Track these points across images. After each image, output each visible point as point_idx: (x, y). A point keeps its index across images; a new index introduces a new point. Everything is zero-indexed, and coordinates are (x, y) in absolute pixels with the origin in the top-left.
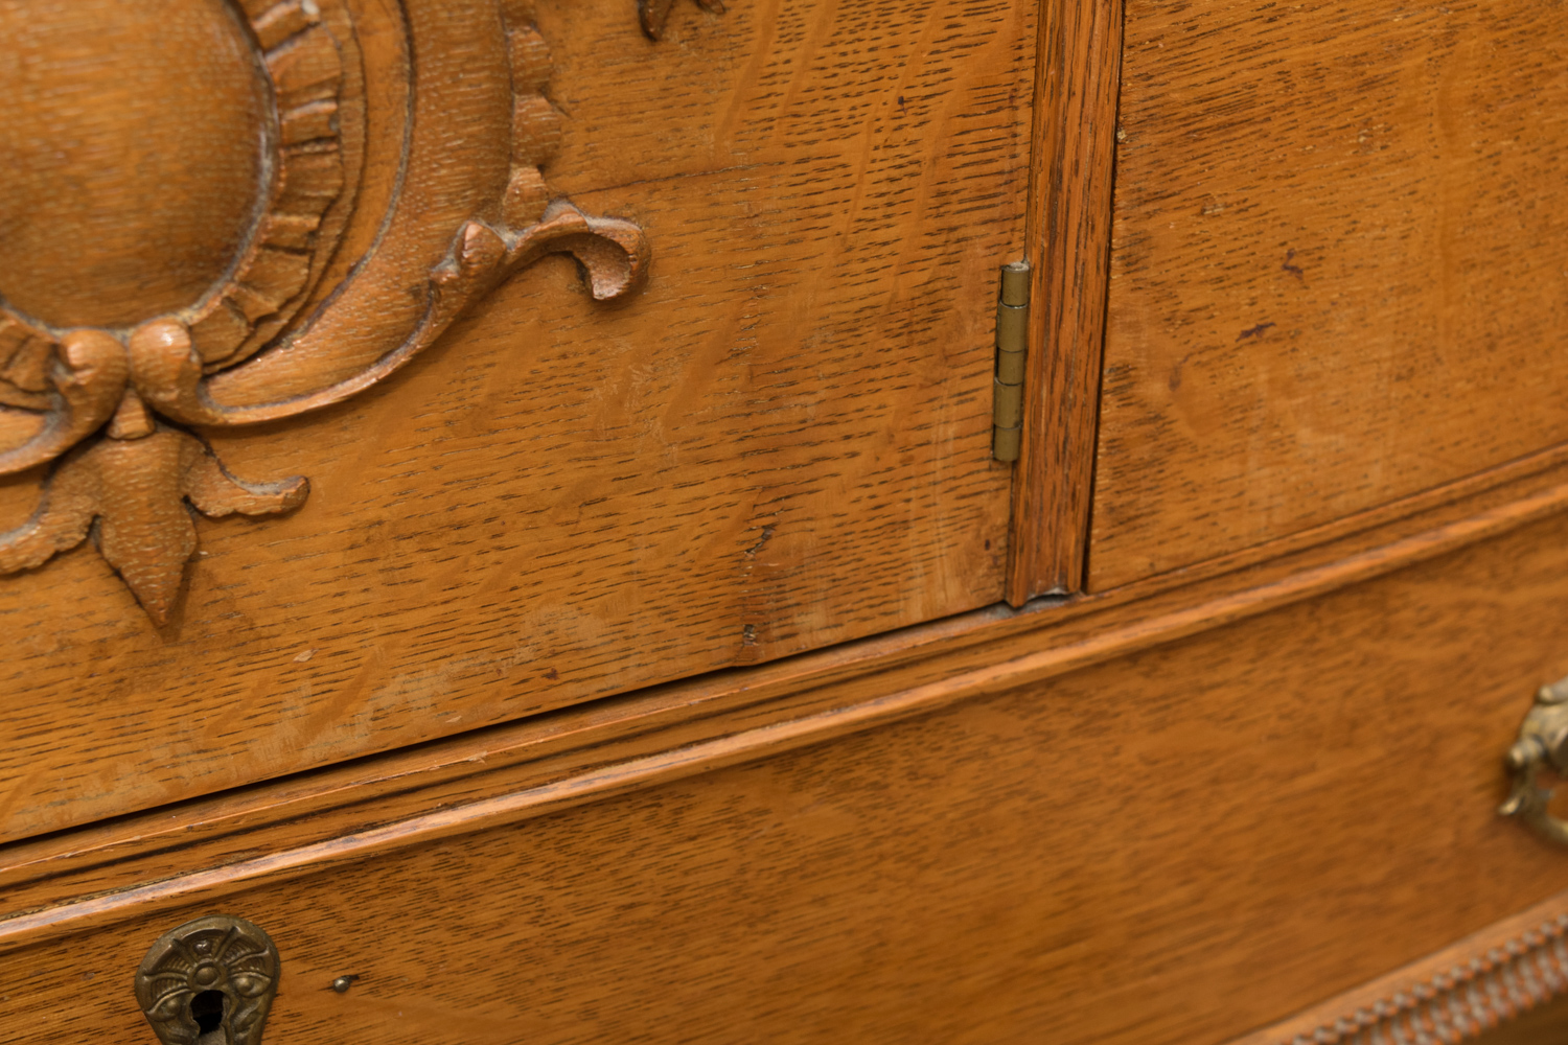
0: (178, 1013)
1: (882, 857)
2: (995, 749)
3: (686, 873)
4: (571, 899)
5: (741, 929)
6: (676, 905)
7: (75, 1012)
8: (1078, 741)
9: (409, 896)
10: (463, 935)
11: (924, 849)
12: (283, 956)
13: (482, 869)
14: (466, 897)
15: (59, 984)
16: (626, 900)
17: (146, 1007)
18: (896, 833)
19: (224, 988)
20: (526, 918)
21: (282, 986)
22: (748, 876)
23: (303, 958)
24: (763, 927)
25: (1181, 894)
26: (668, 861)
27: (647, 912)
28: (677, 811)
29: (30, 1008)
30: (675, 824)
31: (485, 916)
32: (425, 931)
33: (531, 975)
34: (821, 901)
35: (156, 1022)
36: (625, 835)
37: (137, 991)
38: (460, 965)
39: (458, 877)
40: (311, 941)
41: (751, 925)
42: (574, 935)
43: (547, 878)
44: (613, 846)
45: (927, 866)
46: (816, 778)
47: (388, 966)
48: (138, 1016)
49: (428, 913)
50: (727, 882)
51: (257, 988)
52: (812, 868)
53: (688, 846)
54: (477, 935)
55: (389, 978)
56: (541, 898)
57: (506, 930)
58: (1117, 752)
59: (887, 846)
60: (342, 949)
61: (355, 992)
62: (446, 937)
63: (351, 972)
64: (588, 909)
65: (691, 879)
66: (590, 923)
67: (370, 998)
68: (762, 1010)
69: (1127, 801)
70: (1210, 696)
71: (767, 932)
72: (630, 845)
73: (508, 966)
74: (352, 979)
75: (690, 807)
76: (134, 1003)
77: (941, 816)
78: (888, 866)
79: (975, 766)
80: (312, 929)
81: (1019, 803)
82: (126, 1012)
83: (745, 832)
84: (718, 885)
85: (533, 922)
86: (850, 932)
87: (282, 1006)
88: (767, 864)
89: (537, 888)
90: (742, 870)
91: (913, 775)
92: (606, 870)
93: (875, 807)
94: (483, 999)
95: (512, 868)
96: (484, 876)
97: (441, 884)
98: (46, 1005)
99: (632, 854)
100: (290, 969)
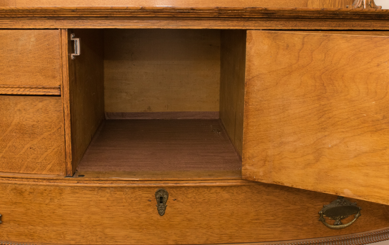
0: (158, 198)
1: (233, 202)
2: (247, 192)
3: (211, 197)
4: (198, 197)
5: (217, 206)
6: (209, 201)
7: (149, 195)
8: (257, 194)
9: (182, 192)
10: (187, 198)
11: (238, 202)
12: (169, 195)
13: (189, 191)
14: (187, 194)
15: (148, 192)
16: (204, 199)
17: (156, 196)
18: (235, 199)
19: (163, 197)
20: (193, 198)
21: (169, 198)
22: (218, 200)
23: (171, 196)
24: (219, 206)
25: (272, 218)
26: (209, 196)
27: (206, 201)
28: (210, 190)
29: (145, 194)
30: (210, 191)
31: (189, 196)
32: (183, 196)
33: (193, 205)
34: (226, 205)
35: (156, 198)
36: (204, 191)
37: (155, 195)
38: (186, 201)
39: (187, 191)
40: (172, 194)
41: (218, 206)
42: (198, 201)
43: (196, 194)
44: (203, 192)
45: (239, 205)
46: (226, 190)
47: (179, 199)
48: (155, 197)
49: (183, 194)
50: (215, 200)
51: (166, 197)
52: (225, 201)
53: (211, 194)
54: (188, 198)
55: (179, 201)
56: (195, 196)
57: (191, 198)
58: (262, 197)
59: (234, 201)
60: (175, 196)
61: (175, 201)
62: (185, 197)
63: (175, 199)
64: (200, 199)
65: (211, 198)
66: (200, 200)
67: (177, 202)
68: (219, 217)
69: (264, 203)
70: (274, 193)
71: (220, 207)
72: (205, 192)
73: (191, 203)
74: (175, 200)
75: (211, 190)
76: (155, 196)
77: (240, 199)
78: (234, 203)
79: (244, 194)
80: (172, 193)
81: (250, 200)
82: (154, 197)
83: (217, 194)
84: (214, 200)
85: (194, 198)
86: (229, 210)
87: (168, 200)
88: (220, 199)
89: (195, 195)
90: (217, 199)
91: (237, 193)
92: (202, 195)
93: (232, 196)
94: (188, 206)
95: (192, 192)
96: (189, 192)
97: (185, 191)
98: (147, 194)
99: (205, 194)
100: (169, 197)
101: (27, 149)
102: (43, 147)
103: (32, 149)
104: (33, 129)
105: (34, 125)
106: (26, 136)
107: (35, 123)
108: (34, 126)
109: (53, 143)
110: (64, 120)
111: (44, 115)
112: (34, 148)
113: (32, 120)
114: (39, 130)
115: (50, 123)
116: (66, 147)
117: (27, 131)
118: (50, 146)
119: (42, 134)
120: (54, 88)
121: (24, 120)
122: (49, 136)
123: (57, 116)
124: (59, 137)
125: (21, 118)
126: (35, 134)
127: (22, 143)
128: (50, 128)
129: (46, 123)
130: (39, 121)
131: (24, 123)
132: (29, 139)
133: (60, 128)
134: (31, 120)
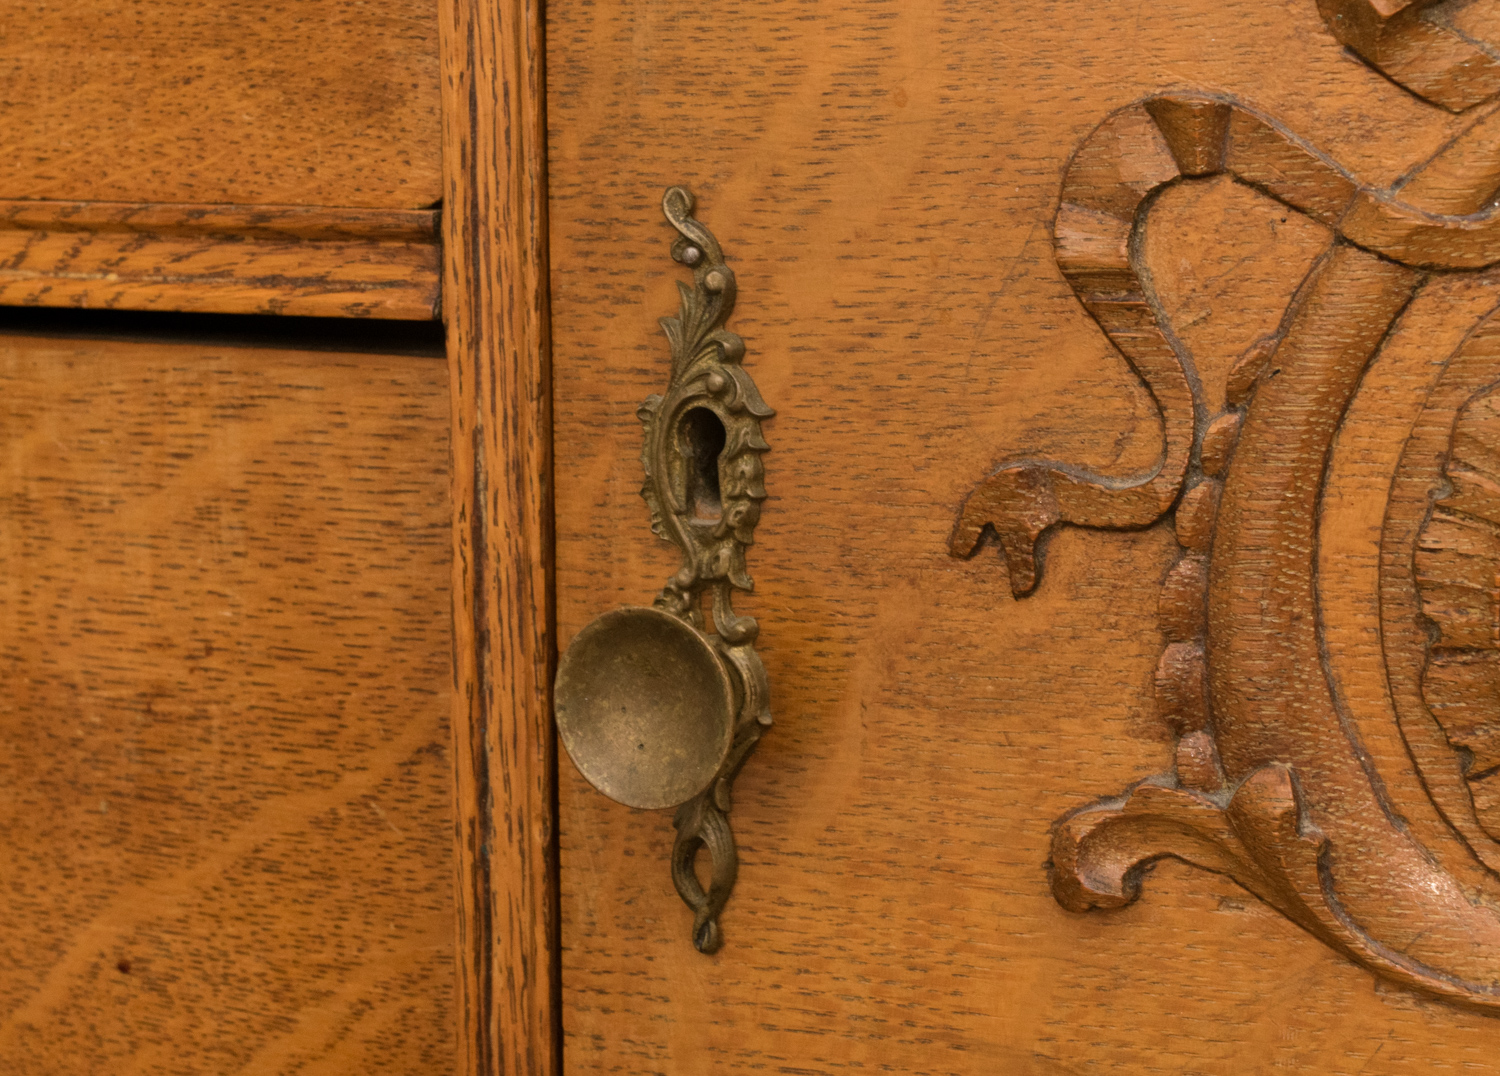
101: (94, 971)
102: (251, 965)
103: (135, 981)
104: (154, 736)
105: (160, 692)
106: (78, 817)
107: (173, 670)
108: (160, 706)
109: (353, 924)
110: (481, 639)
111: (269, 579)
112: (159, 967)
113: (147, 635)
114: (211, 752)
115: (333, 682)
116: (499, 980)
117: (95, 759)
118: (322, 969)
119: (242, 811)
120: (373, 237)
121: (66, 623)
122: (318, 842)
123: (400, 597)
124: (416, 863)
125: (40, 603)
126: (171, 798)
127: (45, 900)
128: (325, 739)
129: (290, 679)
130: (209, 651)
131: (67, 663)
132: (112, 857)
133: (435, 749)
134: (139, 635)
